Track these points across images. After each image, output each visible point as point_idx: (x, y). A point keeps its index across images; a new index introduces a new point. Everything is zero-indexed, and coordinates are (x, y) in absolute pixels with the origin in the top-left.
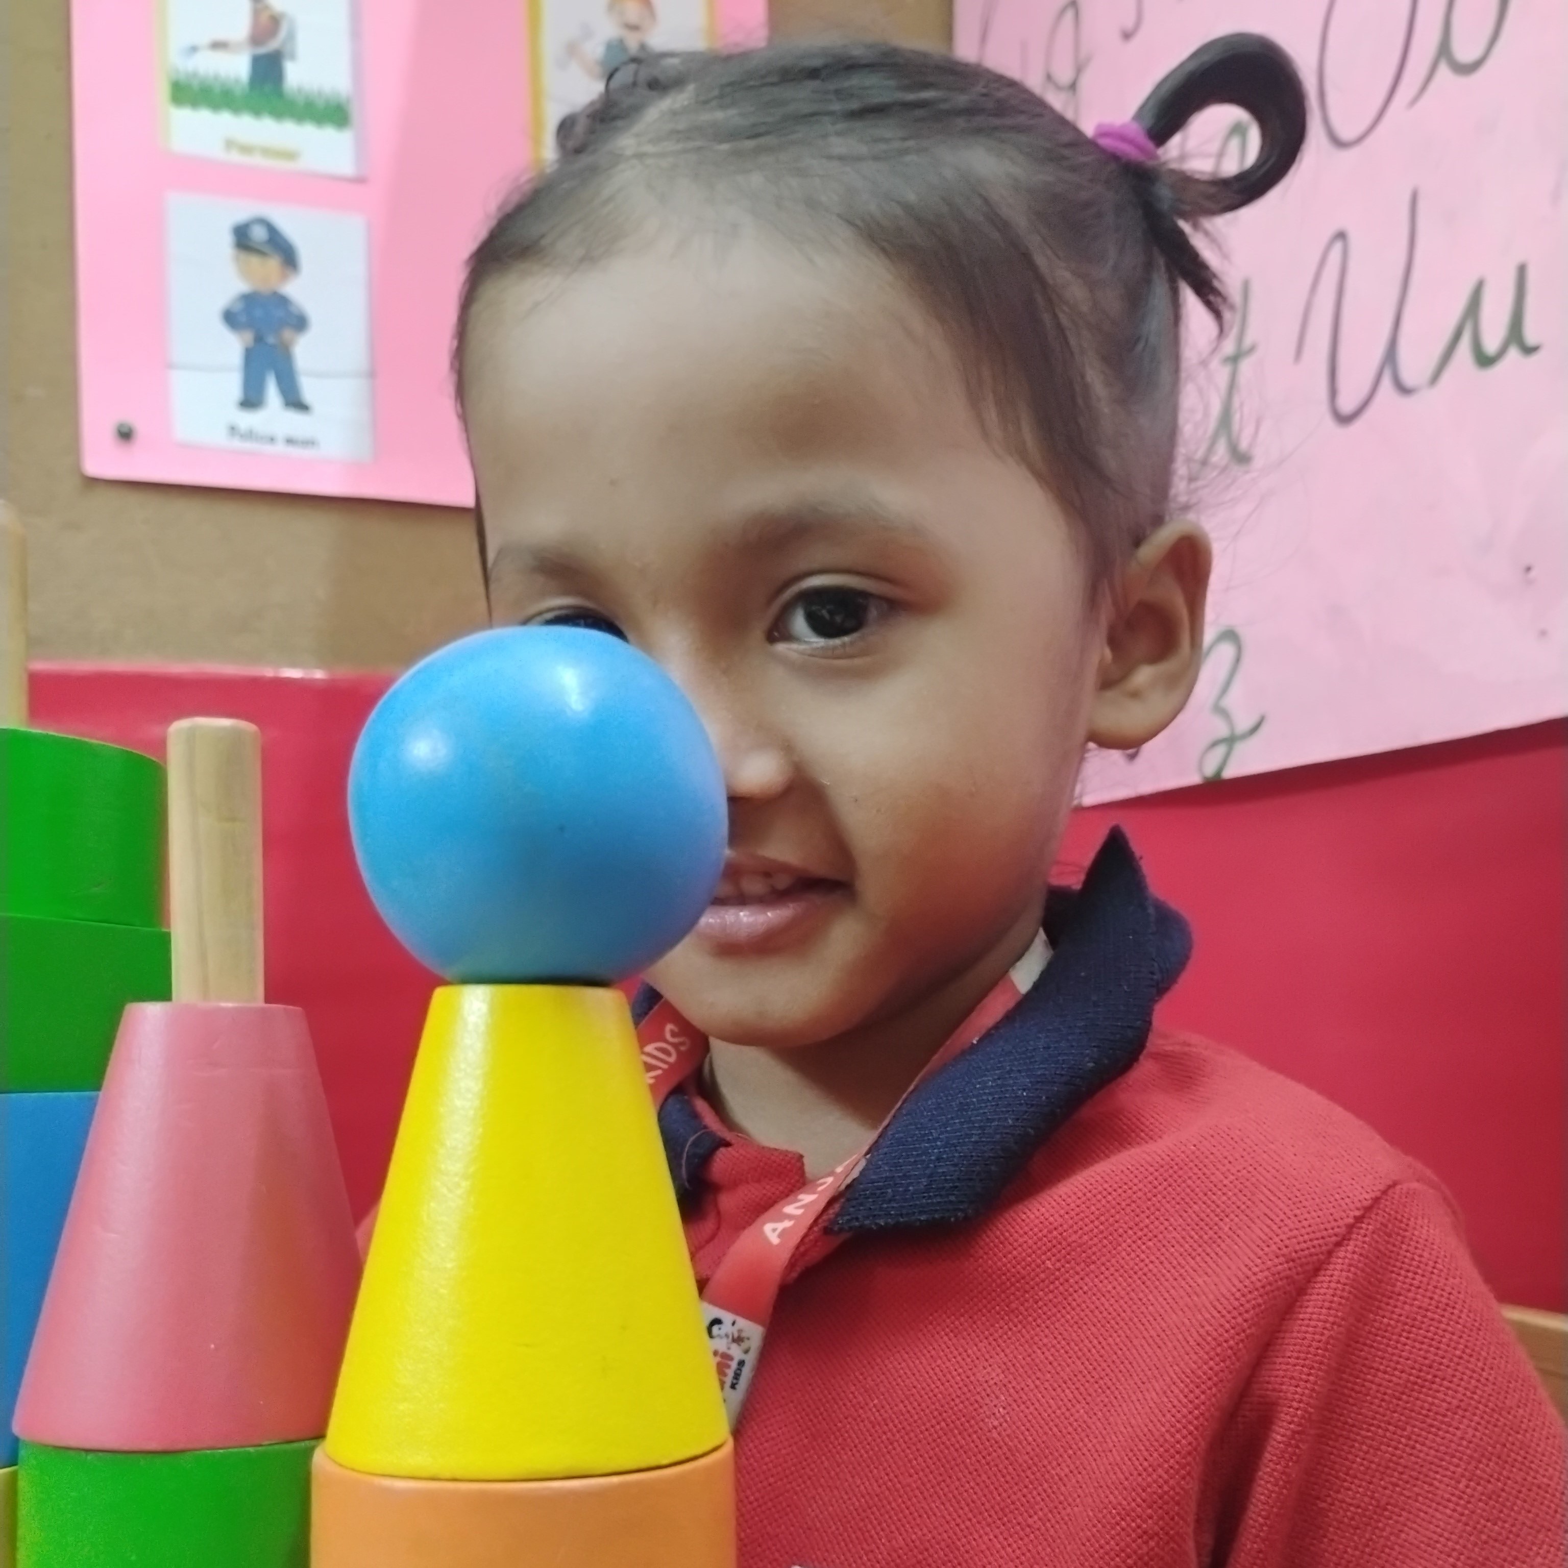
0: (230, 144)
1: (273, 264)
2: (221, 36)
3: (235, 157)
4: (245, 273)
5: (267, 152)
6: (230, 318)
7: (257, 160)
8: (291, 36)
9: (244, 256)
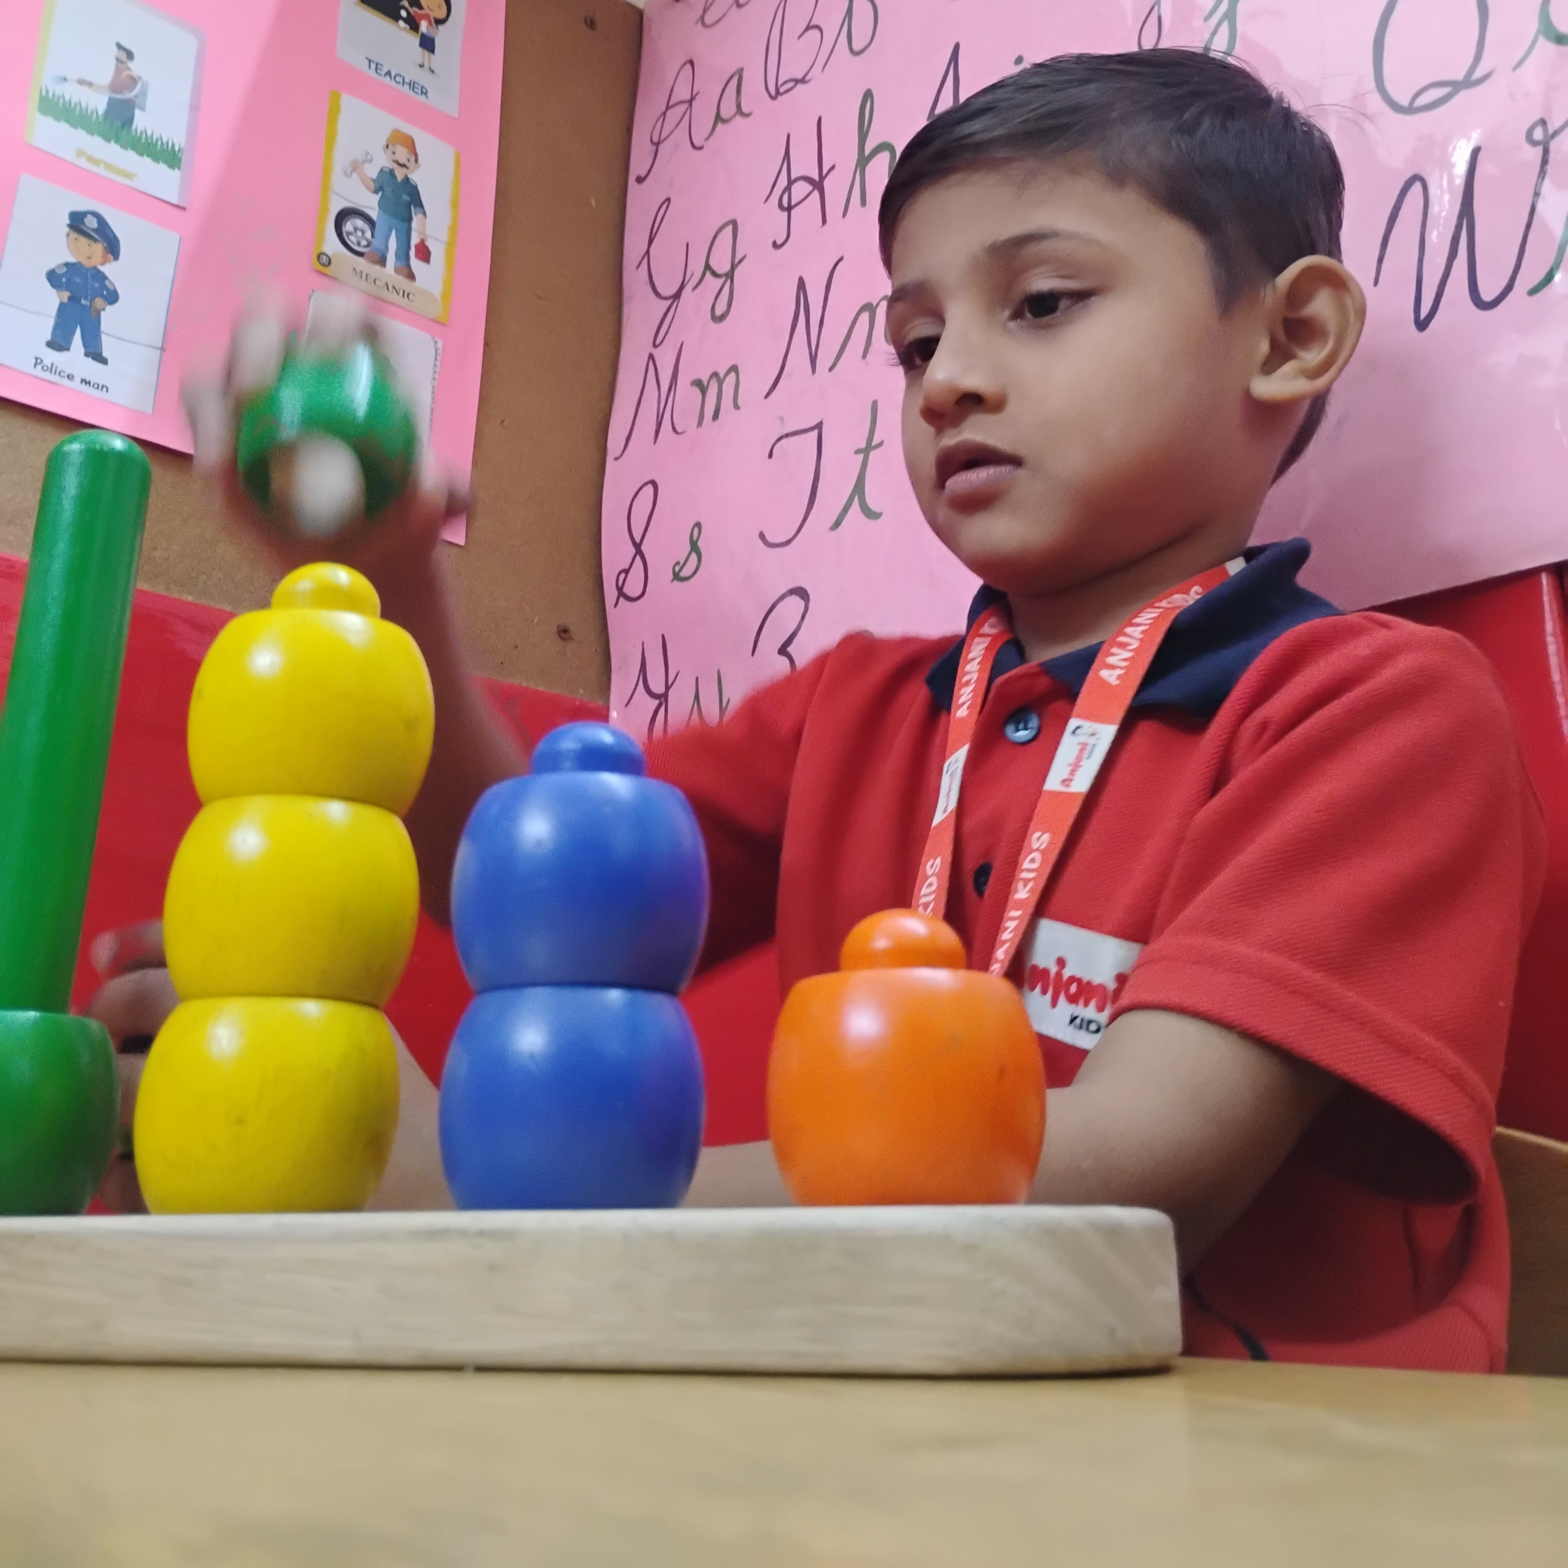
0: (80, 153)
1: (98, 248)
2: (88, 78)
3: (83, 163)
4: (73, 249)
5: (108, 166)
6: (53, 277)
7: (101, 170)
8: (144, 94)
9: (74, 235)
